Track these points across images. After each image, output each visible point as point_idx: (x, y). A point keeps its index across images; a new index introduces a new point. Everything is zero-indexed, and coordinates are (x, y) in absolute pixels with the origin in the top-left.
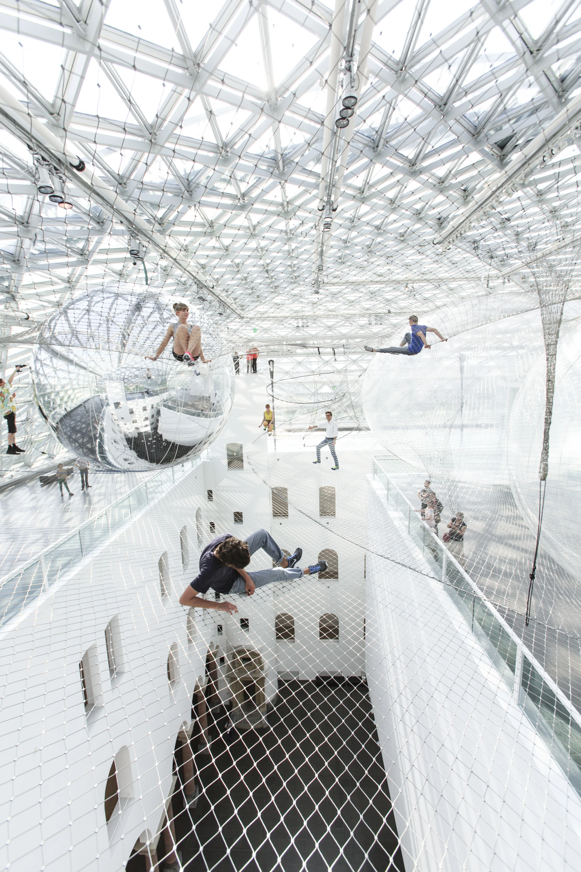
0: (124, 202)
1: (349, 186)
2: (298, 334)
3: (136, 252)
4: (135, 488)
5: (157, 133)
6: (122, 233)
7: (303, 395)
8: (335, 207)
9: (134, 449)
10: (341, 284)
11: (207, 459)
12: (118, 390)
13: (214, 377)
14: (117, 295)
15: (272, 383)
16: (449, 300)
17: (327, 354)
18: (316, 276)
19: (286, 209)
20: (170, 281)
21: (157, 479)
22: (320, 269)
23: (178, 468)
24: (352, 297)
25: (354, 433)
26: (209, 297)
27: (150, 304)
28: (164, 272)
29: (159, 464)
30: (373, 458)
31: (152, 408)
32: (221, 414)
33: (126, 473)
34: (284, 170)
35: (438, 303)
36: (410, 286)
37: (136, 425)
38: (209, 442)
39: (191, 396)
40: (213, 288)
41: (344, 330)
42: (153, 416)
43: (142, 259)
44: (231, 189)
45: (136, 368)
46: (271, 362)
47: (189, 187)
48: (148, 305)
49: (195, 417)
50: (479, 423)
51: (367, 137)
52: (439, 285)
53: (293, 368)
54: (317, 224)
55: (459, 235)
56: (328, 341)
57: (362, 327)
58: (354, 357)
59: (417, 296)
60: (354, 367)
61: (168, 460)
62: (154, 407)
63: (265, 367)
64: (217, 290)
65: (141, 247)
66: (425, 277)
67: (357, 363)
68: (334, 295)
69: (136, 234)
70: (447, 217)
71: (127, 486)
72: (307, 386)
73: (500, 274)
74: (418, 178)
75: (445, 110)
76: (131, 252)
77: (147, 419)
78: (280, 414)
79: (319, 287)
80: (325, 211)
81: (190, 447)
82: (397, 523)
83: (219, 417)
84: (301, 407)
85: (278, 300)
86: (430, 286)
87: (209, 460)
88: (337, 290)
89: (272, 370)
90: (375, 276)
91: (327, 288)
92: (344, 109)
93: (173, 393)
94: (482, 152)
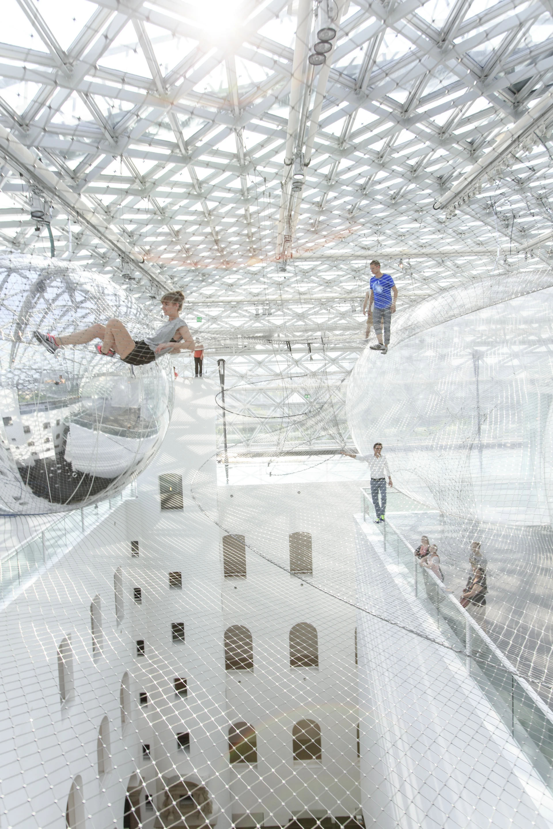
0: (25, 148)
1: (326, 136)
2: (257, 324)
3: (39, 214)
4: (28, 539)
5: (74, 63)
6: (22, 188)
7: (264, 406)
8: (307, 161)
9: (29, 484)
10: (314, 259)
11: (132, 496)
12: (9, 400)
13: (146, 381)
14: (10, 271)
15: (223, 391)
16: (457, 280)
17: (299, 350)
18: (282, 249)
19: (242, 161)
20: (84, 252)
21: (60, 526)
22: (288, 239)
23: (89, 510)
24: (329, 276)
25: (337, 457)
26: (137, 274)
27: (57, 282)
28: (76, 241)
29: (65, 505)
30: (363, 490)
31: (58, 424)
32: (156, 432)
33: (18, 518)
34: (240, 113)
35: (443, 284)
36: (405, 261)
37: (32, 449)
38: (137, 472)
39: (113, 407)
40: (143, 262)
41: (320, 320)
42: (58, 436)
43: (48, 224)
44: (170, 137)
45: (35, 370)
46: (221, 362)
47: (114, 133)
48: (54, 284)
49: (119, 437)
50: (503, 442)
51: (346, 75)
52: (443, 261)
53: (250, 370)
54: (283, 182)
55: (466, 198)
56: (298, 334)
57: (343, 315)
58: (333, 355)
59: (414, 275)
60: (333, 368)
61: (78, 499)
62: (61, 423)
63: (213, 369)
64: (148, 265)
65: (47, 207)
66: (424, 250)
67: (338, 363)
68: (305, 273)
69: (39, 190)
70: (451, 176)
71: (15, 539)
72: (270, 394)
73: (521, 247)
74: (412, 128)
75: (444, 47)
76: (33, 214)
77: (47, 441)
78: (234, 433)
79: (285, 263)
80: (293, 166)
81: (110, 479)
82: (399, 581)
83: (152, 437)
84: (262, 423)
85: (230, 279)
86: (431, 262)
87: (134, 498)
88: (309, 267)
89: (222, 372)
90: (357, 248)
91: (296, 264)
92: (319, 43)
93: (89, 404)
94: (492, 98)
